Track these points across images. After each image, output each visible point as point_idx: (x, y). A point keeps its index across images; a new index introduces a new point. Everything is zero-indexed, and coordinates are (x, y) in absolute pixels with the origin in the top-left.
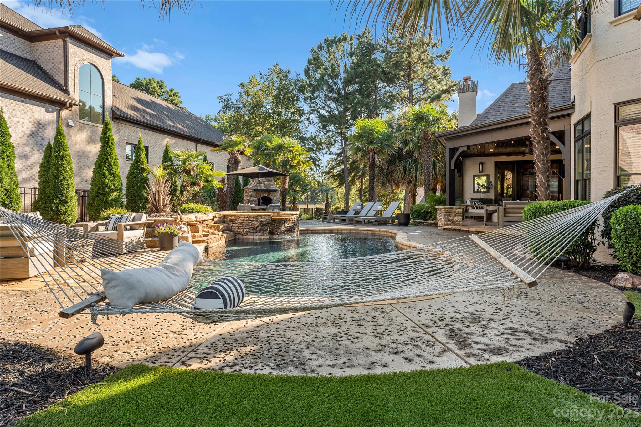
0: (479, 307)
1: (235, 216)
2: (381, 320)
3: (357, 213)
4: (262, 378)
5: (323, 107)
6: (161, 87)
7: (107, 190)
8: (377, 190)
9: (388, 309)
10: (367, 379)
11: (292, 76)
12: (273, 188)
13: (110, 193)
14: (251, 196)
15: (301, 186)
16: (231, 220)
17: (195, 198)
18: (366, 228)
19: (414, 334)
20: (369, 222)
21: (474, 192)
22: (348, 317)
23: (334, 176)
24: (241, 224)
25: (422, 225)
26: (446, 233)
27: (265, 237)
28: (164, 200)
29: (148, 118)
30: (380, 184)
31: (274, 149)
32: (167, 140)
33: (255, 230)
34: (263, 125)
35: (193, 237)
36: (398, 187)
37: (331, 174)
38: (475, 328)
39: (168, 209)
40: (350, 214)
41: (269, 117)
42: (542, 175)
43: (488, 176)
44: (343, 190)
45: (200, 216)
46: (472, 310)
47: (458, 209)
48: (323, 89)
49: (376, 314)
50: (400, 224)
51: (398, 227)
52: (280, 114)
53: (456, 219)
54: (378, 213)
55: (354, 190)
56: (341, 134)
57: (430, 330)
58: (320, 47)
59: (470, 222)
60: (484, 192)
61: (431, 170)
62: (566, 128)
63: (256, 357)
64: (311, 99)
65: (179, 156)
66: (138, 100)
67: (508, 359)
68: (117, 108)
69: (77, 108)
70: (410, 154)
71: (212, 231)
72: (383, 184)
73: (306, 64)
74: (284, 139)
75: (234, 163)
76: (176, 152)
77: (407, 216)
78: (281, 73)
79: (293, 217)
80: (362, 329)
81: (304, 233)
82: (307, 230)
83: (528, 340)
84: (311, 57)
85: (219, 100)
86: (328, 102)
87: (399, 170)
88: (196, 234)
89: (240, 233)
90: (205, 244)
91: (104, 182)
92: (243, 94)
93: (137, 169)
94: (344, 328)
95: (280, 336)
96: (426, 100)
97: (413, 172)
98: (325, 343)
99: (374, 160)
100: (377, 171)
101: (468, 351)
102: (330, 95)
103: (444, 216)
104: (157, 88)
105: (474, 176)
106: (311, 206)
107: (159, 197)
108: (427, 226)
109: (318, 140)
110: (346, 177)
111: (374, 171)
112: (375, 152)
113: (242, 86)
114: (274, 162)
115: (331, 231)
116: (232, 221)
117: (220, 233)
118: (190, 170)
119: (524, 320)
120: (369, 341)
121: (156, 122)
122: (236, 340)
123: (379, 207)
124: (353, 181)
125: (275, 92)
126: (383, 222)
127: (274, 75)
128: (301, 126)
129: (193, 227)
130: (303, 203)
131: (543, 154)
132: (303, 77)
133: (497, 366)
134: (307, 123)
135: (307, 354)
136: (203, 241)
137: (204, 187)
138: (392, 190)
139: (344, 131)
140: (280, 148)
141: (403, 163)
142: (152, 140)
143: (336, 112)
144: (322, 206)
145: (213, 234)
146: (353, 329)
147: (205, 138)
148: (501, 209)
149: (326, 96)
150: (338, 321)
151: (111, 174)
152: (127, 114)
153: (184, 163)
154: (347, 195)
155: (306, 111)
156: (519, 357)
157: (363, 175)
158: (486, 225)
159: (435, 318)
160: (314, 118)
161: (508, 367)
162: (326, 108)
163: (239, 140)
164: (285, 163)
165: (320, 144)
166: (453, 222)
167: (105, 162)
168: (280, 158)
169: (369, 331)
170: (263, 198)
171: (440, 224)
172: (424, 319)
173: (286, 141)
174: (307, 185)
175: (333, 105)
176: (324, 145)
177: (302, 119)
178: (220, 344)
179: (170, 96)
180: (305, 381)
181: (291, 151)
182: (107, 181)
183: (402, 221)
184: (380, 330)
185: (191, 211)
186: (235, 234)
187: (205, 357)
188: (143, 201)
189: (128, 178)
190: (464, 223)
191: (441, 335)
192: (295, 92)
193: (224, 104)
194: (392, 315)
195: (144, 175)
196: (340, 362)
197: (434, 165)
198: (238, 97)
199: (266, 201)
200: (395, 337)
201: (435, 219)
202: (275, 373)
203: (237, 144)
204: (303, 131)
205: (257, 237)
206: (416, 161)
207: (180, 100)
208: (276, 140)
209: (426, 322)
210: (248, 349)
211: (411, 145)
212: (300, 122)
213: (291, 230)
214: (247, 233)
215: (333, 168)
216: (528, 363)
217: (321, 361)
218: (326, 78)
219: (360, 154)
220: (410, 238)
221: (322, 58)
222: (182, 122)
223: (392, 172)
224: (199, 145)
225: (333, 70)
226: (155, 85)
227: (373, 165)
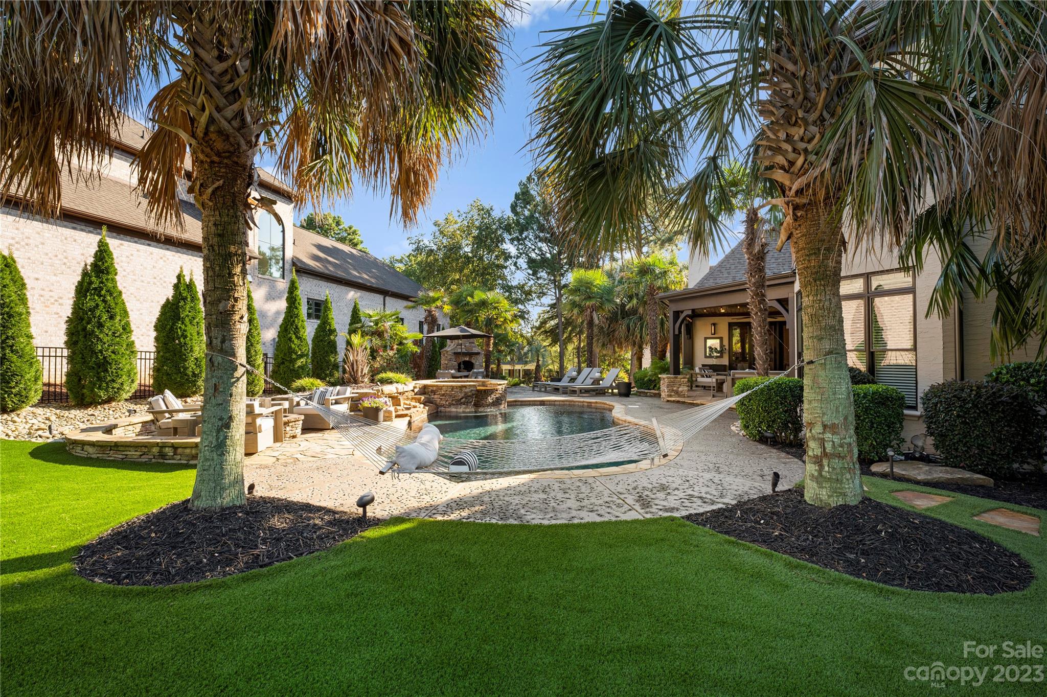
0: (671, 479)
1: (437, 386)
2: (583, 489)
3: (573, 380)
4: (492, 525)
5: (534, 250)
6: (338, 224)
7: (294, 356)
8: (597, 350)
9: (590, 481)
10: (567, 526)
11: (496, 214)
12: (475, 350)
13: (297, 359)
14: (450, 360)
15: (506, 346)
16: (432, 391)
17: (391, 366)
18: (582, 399)
19: (608, 499)
20: (587, 391)
21: (706, 357)
22: (556, 487)
23: (546, 332)
24: (443, 395)
25: (646, 395)
26: (669, 405)
27: (469, 410)
28: (362, 370)
29: (331, 269)
30: (600, 345)
31: (476, 304)
32: (352, 294)
33: (459, 402)
34: (461, 271)
35: (396, 411)
36: (621, 348)
37: (543, 329)
38: (661, 495)
39: (366, 380)
40: (564, 383)
41: (469, 262)
42: (760, 347)
43: (721, 339)
44: (557, 348)
45: (401, 388)
46: (664, 481)
47: (683, 379)
48: (532, 228)
49: (580, 484)
50: (620, 395)
51: (617, 398)
52: (481, 259)
53: (680, 389)
54: (596, 381)
55: (570, 347)
56: (554, 281)
57: (622, 496)
58: (529, 179)
59: (699, 392)
60: (717, 357)
61: (658, 330)
62: (790, 295)
63: (484, 513)
64: (518, 239)
65: (370, 317)
66: (320, 247)
67: (676, 514)
68: (298, 259)
69: (256, 261)
70: (634, 311)
71: (413, 403)
72: (603, 345)
73: (513, 199)
74: (488, 293)
75: (431, 322)
76: (367, 312)
77: (628, 386)
78: (483, 210)
79: (500, 387)
80: (567, 495)
81: (512, 404)
82: (516, 401)
83: (699, 502)
84: (519, 191)
85: (408, 242)
86: (540, 244)
87: (621, 330)
88: (398, 408)
89: (443, 406)
90: (408, 418)
91: (290, 347)
92: (437, 233)
93: (324, 331)
94: (553, 494)
95: (500, 500)
96: (656, 243)
97: (637, 331)
98: (537, 504)
99: (592, 317)
100: (595, 330)
101: (648, 510)
102: (541, 235)
103: (668, 386)
104: (334, 225)
105: (706, 339)
106: (518, 367)
107: (358, 367)
108: (651, 396)
109: (527, 288)
110: (561, 334)
111: (592, 331)
112: (594, 309)
113: (436, 224)
114: (477, 320)
115: (542, 403)
116: (434, 392)
117: (422, 406)
118: (383, 332)
119: (704, 490)
120: (572, 503)
121: (340, 274)
122: (466, 503)
123: (598, 375)
124: (569, 339)
125: (475, 233)
126: (601, 392)
127: (475, 212)
128: (506, 272)
129: (395, 400)
130: (509, 363)
131: (760, 326)
132: (509, 213)
133: (666, 518)
134: (513, 268)
135: (523, 511)
136: (406, 415)
137: (398, 350)
138: (615, 352)
139: (558, 278)
140: (483, 304)
141: (626, 321)
142: (336, 295)
143: (548, 255)
144: (532, 367)
145: (415, 407)
146: (560, 495)
147: (395, 291)
148: (729, 378)
149: (537, 237)
150: (547, 490)
151: (298, 338)
152: (309, 265)
153: (376, 324)
154: (562, 355)
155: (512, 254)
156: (684, 513)
157: (581, 332)
158: (714, 396)
159: (629, 488)
160: (522, 262)
161: (673, 519)
162: (536, 251)
163: (436, 296)
164: (490, 322)
165: (529, 293)
166: (677, 393)
167: (292, 325)
168: (483, 316)
169: (573, 496)
170: (465, 362)
171: (663, 395)
172: (620, 488)
173: (490, 296)
174: (513, 345)
175: (544, 247)
176: (534, 295)
177: (508, 263)
178: (454, 505)
179: (349, 234)
180: (522, 527)
181: (495, 308)
182: (293, 346)
183: (623, 391)
184: (581, 496)
185: (389, 382)
186: (438, 406)
187: (444, 513)
188: (331, 367)
189: (313, 340)
190: (691, 393)
191: (630, 500)
192: (499, 233)
193: (414, 246)
194: (594, 485)
195: (332, 337)
196: (548, 516)
197: (662, 323)
198: (432, 237)
199: (467, 366)
200: (593, 500)
201: (659, 388)
202: (500, 523)
203: (435, 300)
204: (508, 278)
205: (461, 410)
206: (641, 318)
207: (360, 239)
208: (479, 295)
209: (621, 491)
210: (477, 508)
211: (635, 301)
212: (506, 268)
213: (497, 403)
214: (450, 405)
215: (544, 322)
216: (689, 517)
217: (533, 516)
218: (537, 215)
219: (576, 311)
220: (628, 412)
221: (532, 192)
222: (367, 271)
223: (614, 331)
224: (387, 298)
225: (545, 207)
226: (331, 221)
227: (591, 323)
